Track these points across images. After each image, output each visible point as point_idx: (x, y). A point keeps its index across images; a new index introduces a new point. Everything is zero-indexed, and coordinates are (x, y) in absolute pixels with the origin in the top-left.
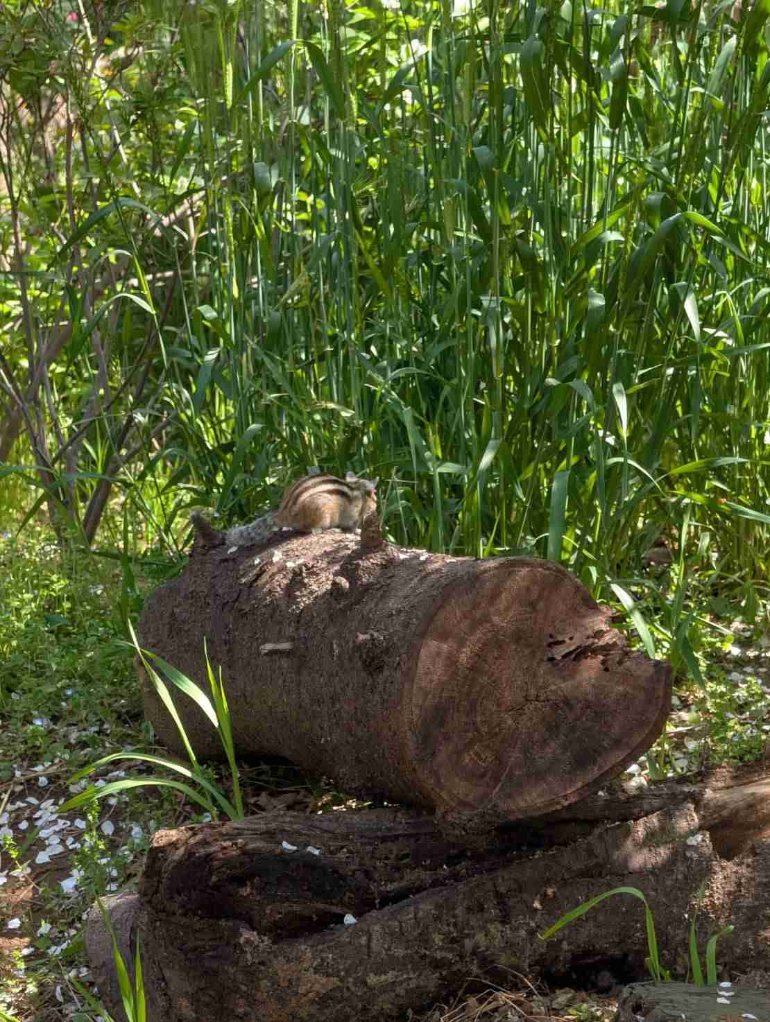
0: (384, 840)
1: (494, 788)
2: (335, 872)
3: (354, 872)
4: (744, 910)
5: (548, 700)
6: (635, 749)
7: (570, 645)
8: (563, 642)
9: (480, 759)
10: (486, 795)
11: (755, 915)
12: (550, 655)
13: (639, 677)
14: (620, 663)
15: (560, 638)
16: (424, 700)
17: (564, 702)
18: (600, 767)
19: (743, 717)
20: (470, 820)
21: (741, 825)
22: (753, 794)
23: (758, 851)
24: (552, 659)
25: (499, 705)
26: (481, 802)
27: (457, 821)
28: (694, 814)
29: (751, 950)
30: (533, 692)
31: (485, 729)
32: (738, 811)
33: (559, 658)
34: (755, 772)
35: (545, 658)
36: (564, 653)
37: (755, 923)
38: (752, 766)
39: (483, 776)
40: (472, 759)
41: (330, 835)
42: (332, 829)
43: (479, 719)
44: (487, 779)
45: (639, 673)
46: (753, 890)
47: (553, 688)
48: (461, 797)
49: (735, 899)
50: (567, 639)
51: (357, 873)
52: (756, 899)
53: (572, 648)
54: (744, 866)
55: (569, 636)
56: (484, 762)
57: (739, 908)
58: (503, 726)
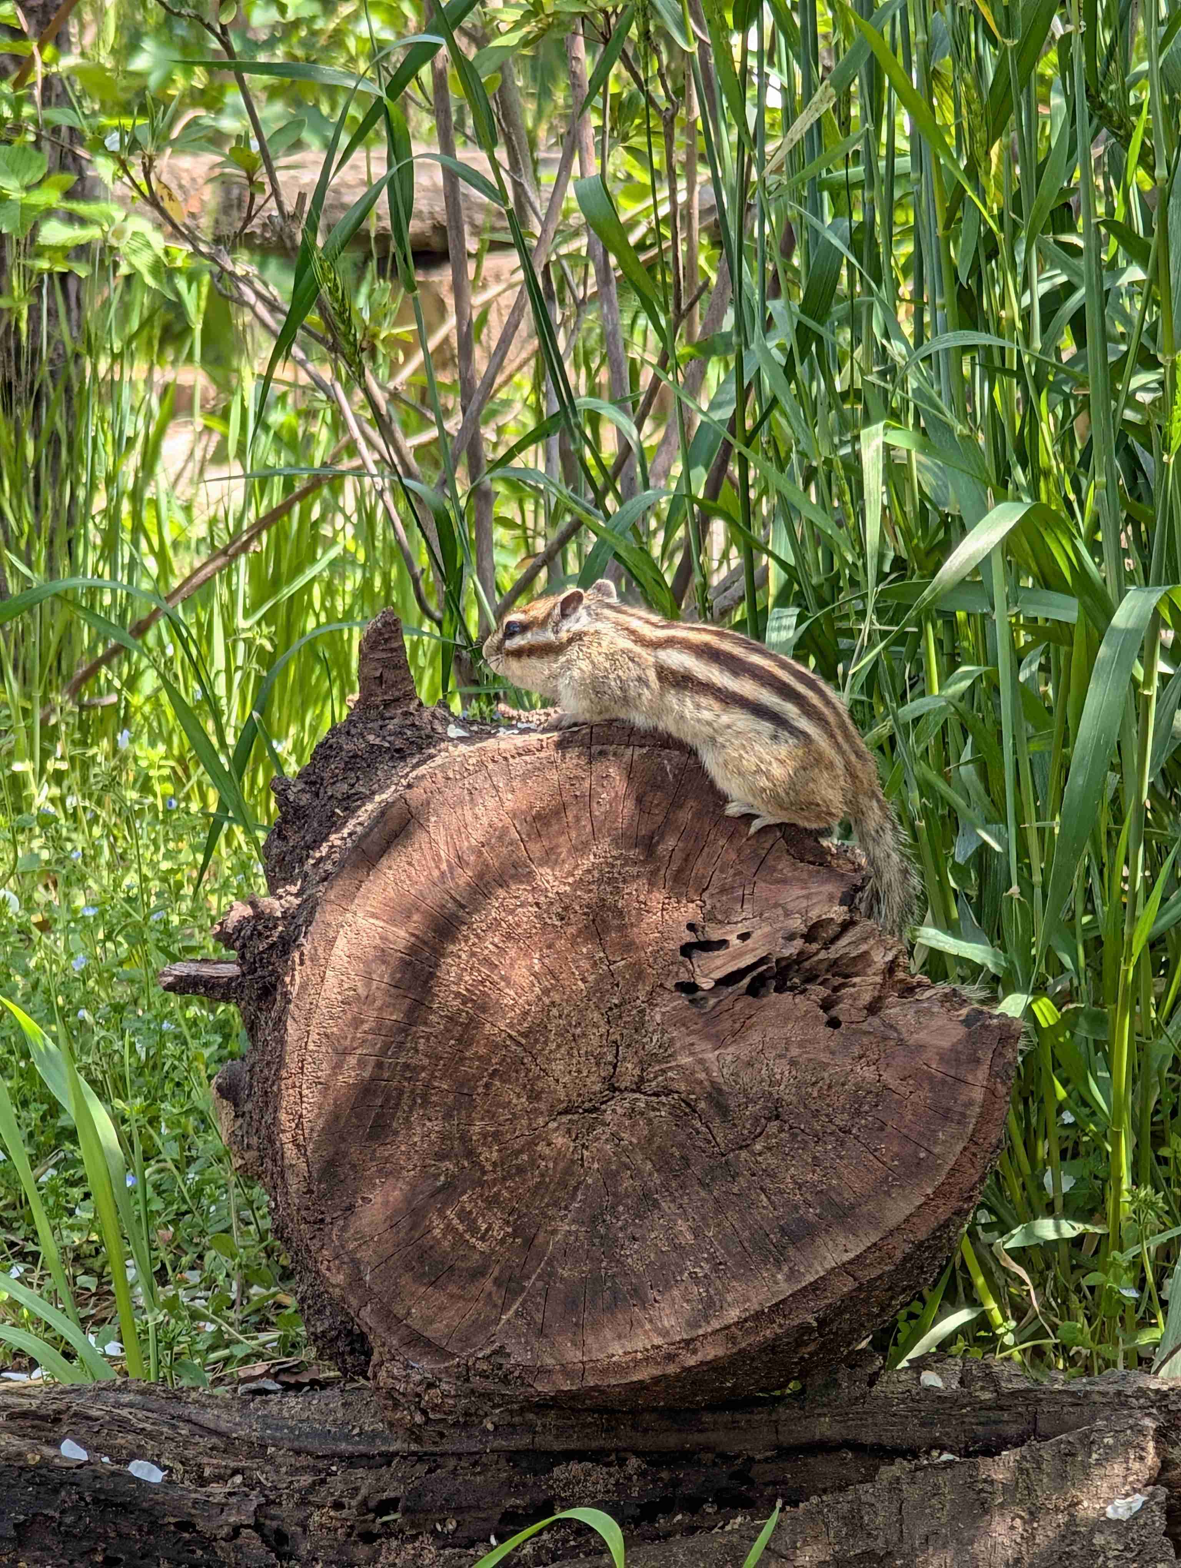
0: (351, 1461)
1: (504, 1308)
2: (186, 1526)
3: (236, 1530)
5: (668, 1092)
6: (891, 1233)
7: (741, 954)
8: (723, 943)
9: (473, 1229)
10: (482, 1326)
12: (684, 977)
13: (921, 1047)
14: (874, 1008)
15: (714, 934)
16: (337, 1067)
17: (709, 1098)
18: (792, 1275)
20: (431, 1385)
24: (689, 988)
25: (535, 1096)
26: (466, 1341)
27: (401, 1387)
28: (1151, 1446)
30: (629, 1069)
31: (489, 1155)
33: (706, 984)
35: (670, 984)
36: (719, 974)
39: (478, 1273)
40: (449, 1228)
41: (215, 1440)
42: (224, 1426)
43: (477, 1128)
44: (488, 1284)
45: (922, 1036)
47: (685, 1060)
48: (417, 1325)
50: (733, 940)
51: (245, 1532)
53: (743, 963)
55: (741, 929)
56: (483, 1239)
58: (541, 1148)
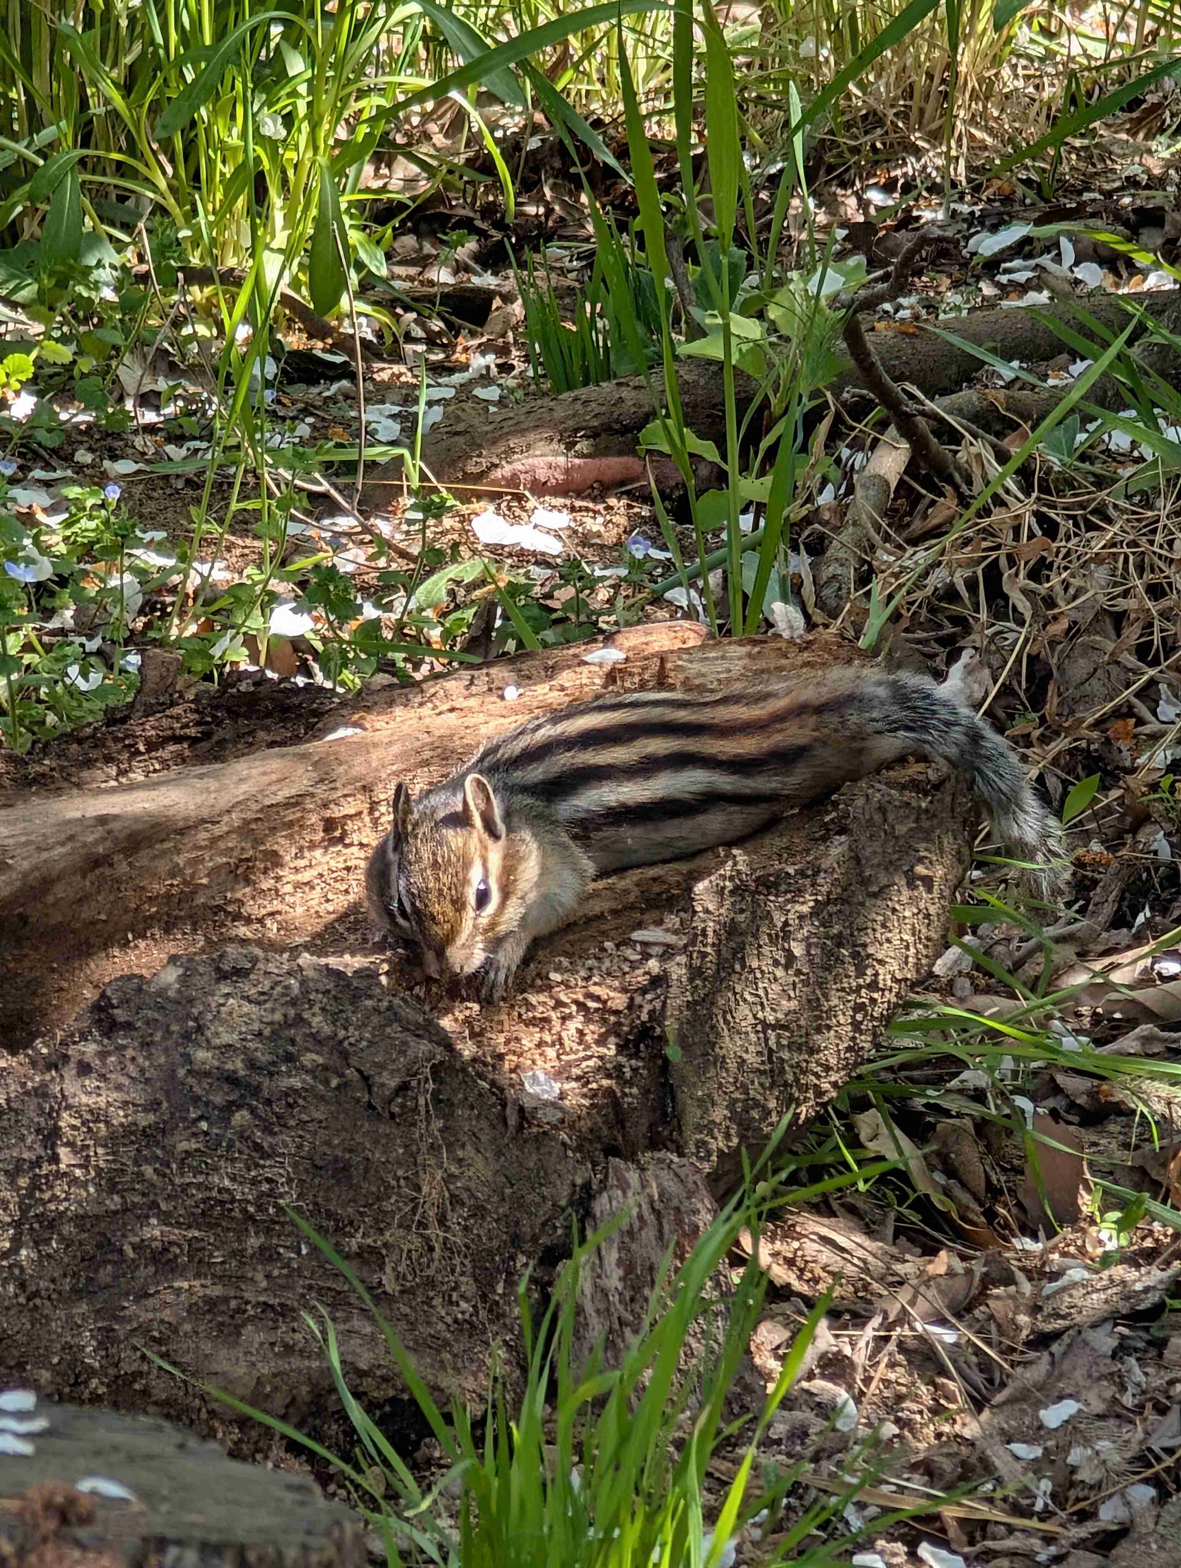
4: (68, 1229)
11: (106, 1245)
19: (54, 624)
21: (58, 932)
22: (103, 820)
23: (121, 1015)
29: (92, 1372)
32: (47, 883)
34: (109, 759)
37: (105, 1274)
38: (97, 742)
46: (101, 1156)
49: (34, 1186)
52: (113, 1188)
54: (70, 1072)
57: (51, 1223)
